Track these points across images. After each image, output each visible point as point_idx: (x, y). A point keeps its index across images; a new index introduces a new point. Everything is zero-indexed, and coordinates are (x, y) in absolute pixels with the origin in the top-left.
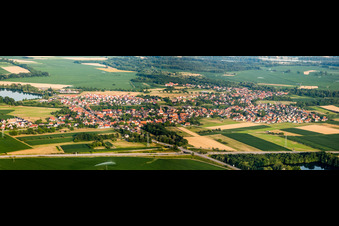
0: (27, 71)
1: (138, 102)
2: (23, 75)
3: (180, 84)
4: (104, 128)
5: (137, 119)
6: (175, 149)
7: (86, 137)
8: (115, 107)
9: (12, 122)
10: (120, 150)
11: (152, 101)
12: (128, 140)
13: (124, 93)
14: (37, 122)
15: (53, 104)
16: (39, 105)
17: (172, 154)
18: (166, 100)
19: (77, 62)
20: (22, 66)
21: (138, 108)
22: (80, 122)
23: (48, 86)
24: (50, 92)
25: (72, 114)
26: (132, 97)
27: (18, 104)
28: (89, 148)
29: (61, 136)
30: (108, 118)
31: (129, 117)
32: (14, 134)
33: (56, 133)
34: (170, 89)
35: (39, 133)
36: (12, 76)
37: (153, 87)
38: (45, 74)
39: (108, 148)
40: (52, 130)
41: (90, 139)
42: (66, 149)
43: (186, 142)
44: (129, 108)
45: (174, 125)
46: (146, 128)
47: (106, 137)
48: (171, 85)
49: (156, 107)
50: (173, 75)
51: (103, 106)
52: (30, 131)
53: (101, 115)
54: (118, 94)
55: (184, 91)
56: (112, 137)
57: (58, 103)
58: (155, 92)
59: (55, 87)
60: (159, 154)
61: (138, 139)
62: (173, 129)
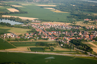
0: (18, 11)
1: (69, 28)
2: (16, 13)
3: (92, 20)
4: (51, 40)
5: (67, 36)
6: (86, 53)
7: (42, 44)
8: (58, 30)
9: (9, 35)
10: (58, 52)
11: (76, 28)
12: (62, 47)
13: (63, 23)
14: (20, 36)
15: (28, 27)
16: (22, 28)
17: (84, 56)
18: (84, 27)
19: (42, 7)
20: (16, 8)
21: (69, 31)
22: (40, 36)
23: (27, 18)
24: (28, 21)
25: (37, 33)
26: (66, 26)
27: (13, 26)
28: (43, 50)
29: (30, 43)
30: (53, 35)
31: (64, 35)
32: (9, 40)
33: (28, 41)
34: (86, 22)
35: (20, 41)
36: (11, 13)
37: (78, 20)
38: (26, 13)
39: (52, 50)
40: (26, 40)
41: (44, 46)
42: (32, 49)
43: (92, 50)
44: (65, 31)
45: (86, 41)
46: (72, 41)
47: (51, 45)
48: (87, 20)
49: (78, 31)
50: (89, 15)
51: (52, 29)
52: (16, 40)
53: (50, 33)
54: (60, 24)
55: (94, 23)
56: (54, 45)
57: (31, 27)
58: (78, 23)
59: (30, 19)
60: (77, 55)
61: (67, 47)
62: (86, 43)
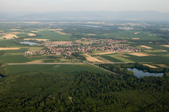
0: (35, 35)
1: (71, 45)
2: (34, 36)
3: (87, 38)
4: (58, 54)
5: (69, 51)
6: (82, 62)
7: (51, 57)
8: (63, 47)
9: (28, 52)
10: (63, 62)
11: (76, 45)
12: (66, 58)
13: (67, 42)
14: (36, 52)
15: (42, 46)
16: (38, 47)
17: (81, 63)
18: (81, 44)
19: (52, 31)
20: (34, 33)
21: (71, 47)
22: (50, 52)
23: (41, 40)
24: (42, 42)
25: (48, 49)
26: (69, 43)
27: (31, 46)
28: (52, 61)
29: (43, 57)
30: (60, 50)
31: (68, 50)
32: (28, 56)
33: (42, 56)
34: (83, 40)
35: (37, 56)
36: (31, 37)
37: (77, 39)
38: (41, 36)
39: (59, 61)
40: (41, 55)
41: (53, 58)
42: (44, 61)
43: (86, 59)
44: (68, 47)
45: (83, 53)
46: (72, 54)
47: (58, 57)
48: (84, 38)
49: (77, 47)
50: (85, 35)
51: (59, 46)
52: (34, 55)
53: (58, 49)
54: (64, 42)
55: (88, 41)
56: (60, 57)
57: (44, 45)
58: (78, 41)
59: (43, 40)
60: (76, 63)
61: (69, 58)
62: (82, 55)
